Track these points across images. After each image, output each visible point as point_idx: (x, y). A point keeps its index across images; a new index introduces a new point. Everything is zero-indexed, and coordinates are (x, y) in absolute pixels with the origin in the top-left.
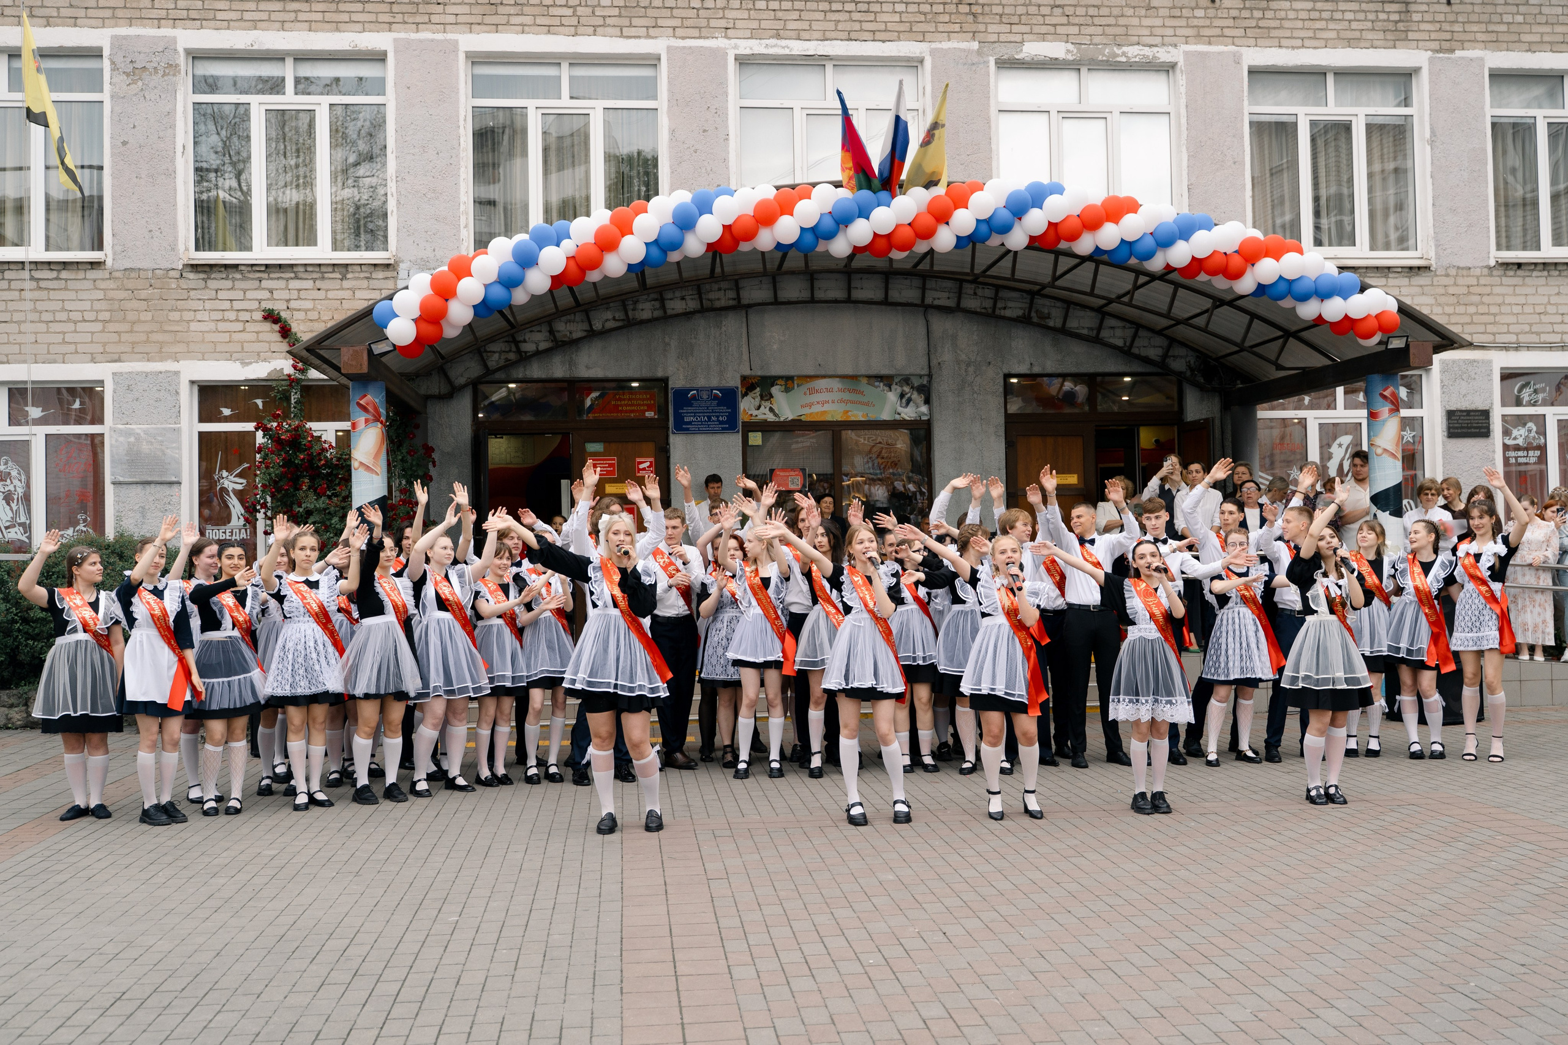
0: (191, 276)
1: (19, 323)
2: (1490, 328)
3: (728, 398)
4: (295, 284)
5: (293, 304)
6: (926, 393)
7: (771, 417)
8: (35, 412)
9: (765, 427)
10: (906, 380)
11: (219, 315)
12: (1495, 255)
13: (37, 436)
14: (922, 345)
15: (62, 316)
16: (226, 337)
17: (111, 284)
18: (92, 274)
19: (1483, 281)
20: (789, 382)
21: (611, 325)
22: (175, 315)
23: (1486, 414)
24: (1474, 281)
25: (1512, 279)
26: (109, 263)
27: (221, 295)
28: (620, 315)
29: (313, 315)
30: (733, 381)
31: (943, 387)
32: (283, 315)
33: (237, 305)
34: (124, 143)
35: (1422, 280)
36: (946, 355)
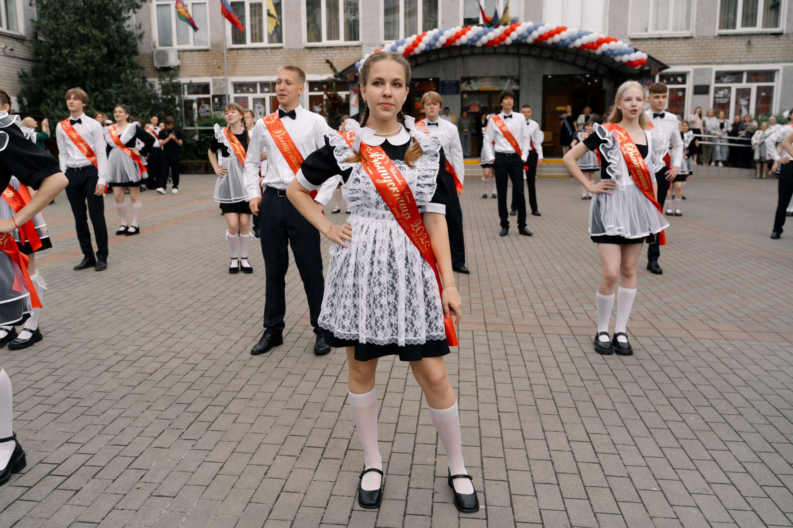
0: (306, 50)
1: (262, 65)
2: (713, 57)
3: (457, 84)
4: (334, 52)
5: (334, 58)
6: (518, 82)
7: (470, 89)
8: (266, 90)
9: (468, 92)
10: (512, 78)
11: (313, 61)
12: (718, 31)
13: (267, 97)
14: (517, 67)
15: (273, 62)
16: (315, 68)
17: (285, 53)
18: (280, 50)
19: (712, 41)
20: (476, 79)
21: (423, 62)
22: (302, 62)
23: (708, 87)
24: (708, 41)
25: (723, 40)
26: (285, 47)
27: (315, 55)
28: (425, 59)
29: (339, 61)
30: (459, 78)
31: (524, 80)
32: (331, 61)
33: (319, 58)
34: (288, 12)
35: (690, 41)
36: (525, 70)
